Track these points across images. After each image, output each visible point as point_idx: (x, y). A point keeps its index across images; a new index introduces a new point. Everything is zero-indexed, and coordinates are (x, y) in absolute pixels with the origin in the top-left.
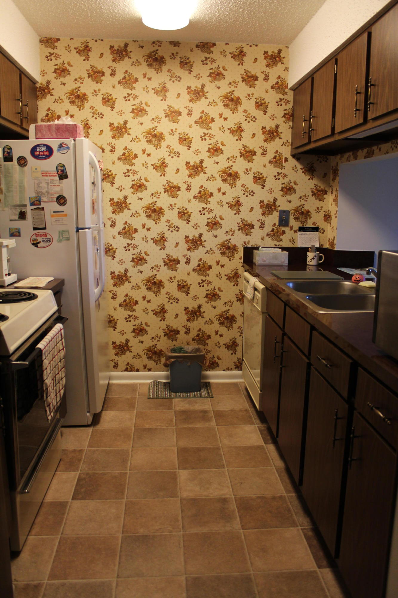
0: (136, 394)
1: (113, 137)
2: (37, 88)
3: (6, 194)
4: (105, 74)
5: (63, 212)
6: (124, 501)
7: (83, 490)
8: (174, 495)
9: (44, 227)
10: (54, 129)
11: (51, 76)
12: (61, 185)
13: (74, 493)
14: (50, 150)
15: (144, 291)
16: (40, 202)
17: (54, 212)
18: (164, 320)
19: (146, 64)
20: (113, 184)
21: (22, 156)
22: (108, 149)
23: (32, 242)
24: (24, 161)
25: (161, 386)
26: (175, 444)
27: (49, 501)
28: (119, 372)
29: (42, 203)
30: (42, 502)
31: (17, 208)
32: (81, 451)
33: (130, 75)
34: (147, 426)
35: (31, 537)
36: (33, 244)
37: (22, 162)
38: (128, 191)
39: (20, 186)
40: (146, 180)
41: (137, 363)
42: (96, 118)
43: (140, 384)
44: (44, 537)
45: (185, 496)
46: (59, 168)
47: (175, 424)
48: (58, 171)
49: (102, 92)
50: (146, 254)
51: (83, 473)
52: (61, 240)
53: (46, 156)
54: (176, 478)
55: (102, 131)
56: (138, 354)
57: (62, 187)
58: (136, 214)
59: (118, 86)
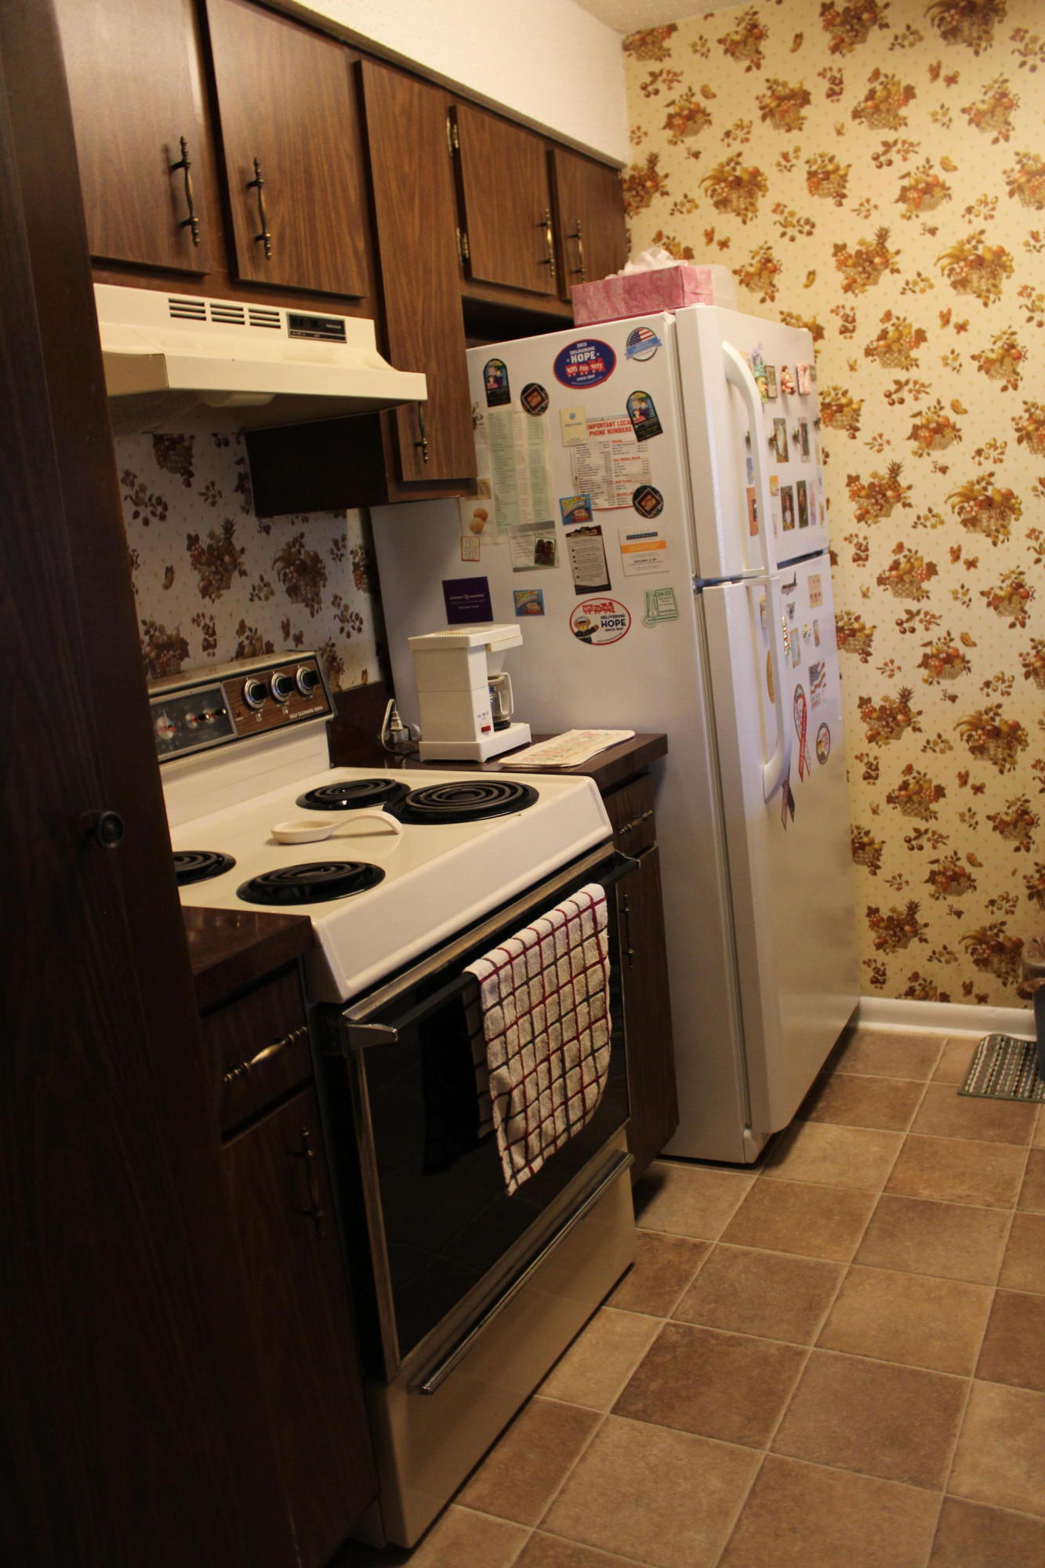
0: (925, 1075)
1: (847, 288)
2: (625, 181)
3: (500, 496)
4: (812, 98)
5: (655, 534)
6: (761, 1454)
7: (653, 1386)
8: (926, 1477)
9: (607, 583)
10: (620, 291)
11: (658, 140)
12: (641, 455)
13: (625, 1389)
14: (606, 355)
15: (961, 757)
16: (588, 510)
17: (629, 538)
18: (1028, 850)
19: (938, 32)
20: (854, 430)
21: (533, 385)
22: (832, 325)
23: (576, 630)
24: (539, 398)
25: (1013, 1053)
26: (995, 1276)
27: (548, 1399)
28: (888, 997)
29: (594, 514)
30: (529, 1398)
31: (530, 533)
32: (699, 1248)
33: (889, 83)
34: (925, 1194)
35: (457, 1509)
36: (578, 634)
37: (535, 400)
38: (902, 450)
39: (534, 471)
40: (957, 408)
41: (943, 976)
42: (792, 239)
43: (951, 1041)
44: (491, 1518)
45: (964, 1489)
46: (636, 405)
47: (1015, 1200)
48: (631, 415)
49: (805, 155)
50: (966, 640)
51: (674, 1325)
52: (654, 619)
53: (598, 373)
54: (957, 1409)
55: (812, 275)
56: (945, 948)
57: (646, 462)
58: (929, 519)
59: (852, 125)
